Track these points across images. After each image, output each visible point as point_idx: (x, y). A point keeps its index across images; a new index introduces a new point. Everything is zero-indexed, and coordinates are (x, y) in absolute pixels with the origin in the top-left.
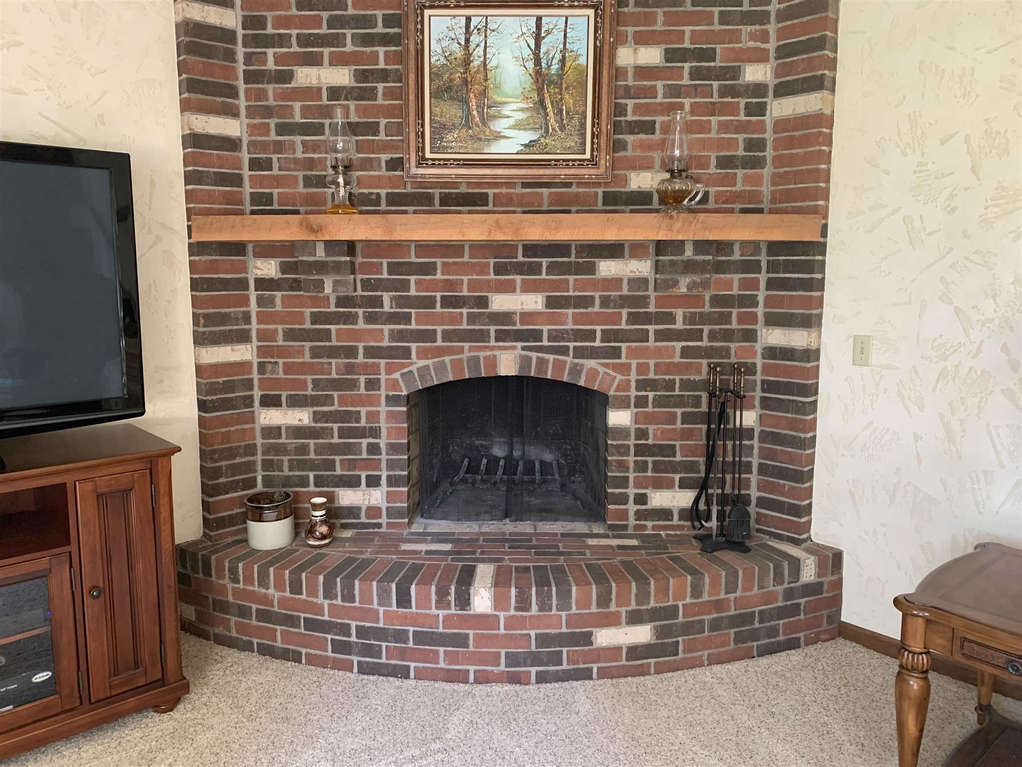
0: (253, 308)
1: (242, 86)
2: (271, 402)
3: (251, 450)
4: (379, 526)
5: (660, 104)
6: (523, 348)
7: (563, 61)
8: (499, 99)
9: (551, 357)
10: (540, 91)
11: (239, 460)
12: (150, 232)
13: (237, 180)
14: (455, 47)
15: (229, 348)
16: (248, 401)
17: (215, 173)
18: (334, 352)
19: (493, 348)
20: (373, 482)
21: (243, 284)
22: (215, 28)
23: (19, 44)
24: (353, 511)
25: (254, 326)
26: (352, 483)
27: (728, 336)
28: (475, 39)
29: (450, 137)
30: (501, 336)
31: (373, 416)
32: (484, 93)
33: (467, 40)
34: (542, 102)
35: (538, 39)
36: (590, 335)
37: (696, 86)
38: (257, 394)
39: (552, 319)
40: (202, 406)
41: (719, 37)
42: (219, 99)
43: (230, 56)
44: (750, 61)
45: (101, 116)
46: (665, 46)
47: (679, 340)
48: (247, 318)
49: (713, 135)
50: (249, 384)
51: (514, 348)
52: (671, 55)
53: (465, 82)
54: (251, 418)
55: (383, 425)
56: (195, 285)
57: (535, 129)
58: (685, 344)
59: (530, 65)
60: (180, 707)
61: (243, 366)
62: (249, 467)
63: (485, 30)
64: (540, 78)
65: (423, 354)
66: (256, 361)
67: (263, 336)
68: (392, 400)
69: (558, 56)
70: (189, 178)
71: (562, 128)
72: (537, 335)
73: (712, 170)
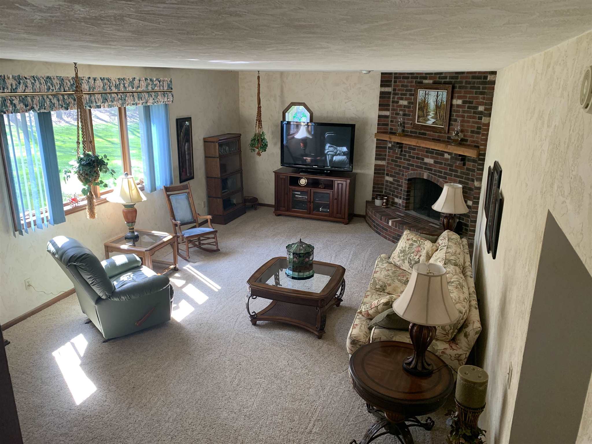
0: (387, 153)
1: (391, 104)
2: (387, 175)
3: (383, 184)
4: (400, 208)
5: (460, 115)
6: (429, 173)
7: (441, 103)
8: (429, 111)
9: (433, 176)
10: (437, 109)
11: (379, 186)
12: (370, 135)
13: (387, 125)
14: (423, 98)
15: (380, 161)
16: (383, 174)
17: (383, 123)
18: (398, 166)
19: (423, 171)
20: (400, 198)
21: (386, 148)
22: (386, 92)
23: (351, 100)
24: (396, 203)
25: (387, 157)
26: (397, 197)
27: (468, 179)
28: (427, 96)
29: (420, 119)
30: (426, 169)
31: (402, 182)
32: (427, 110)
33: (425, 96)
34: (437, 112)
35: (437, 97)
36: (441, 172)
37: (468, 111)
38: (386, 172)
39: (435, 166)
40: (375, 173)
41: (474, 98)
42: (385, 107)
43: (389, 98)
44: (480, 105)
45: (364, 112)
46: (463, 100)
47: (458, 178)
48: (386, 155)
49: (470, 124)
50: (384, 170)
51: (427, 172)
52: (464, 102)
53: (424, 106)
54: (384, 177)
55: (403, 185)
56: (377, 147)
57: (435, 119)
58: (460, 179)
59: (435, 103)
60: (348, 225)
61: (383, 166)
62: (382, 188)
63: (428, 94)
64: (437, 106)
65: (412, 170)
66: (386, 165)
67: (388, 160)
68: (405, 180)
69: (440, 101)
70: (378, 124)
71: (440, 119)
72: (431, 170)
73: (469, 134)
